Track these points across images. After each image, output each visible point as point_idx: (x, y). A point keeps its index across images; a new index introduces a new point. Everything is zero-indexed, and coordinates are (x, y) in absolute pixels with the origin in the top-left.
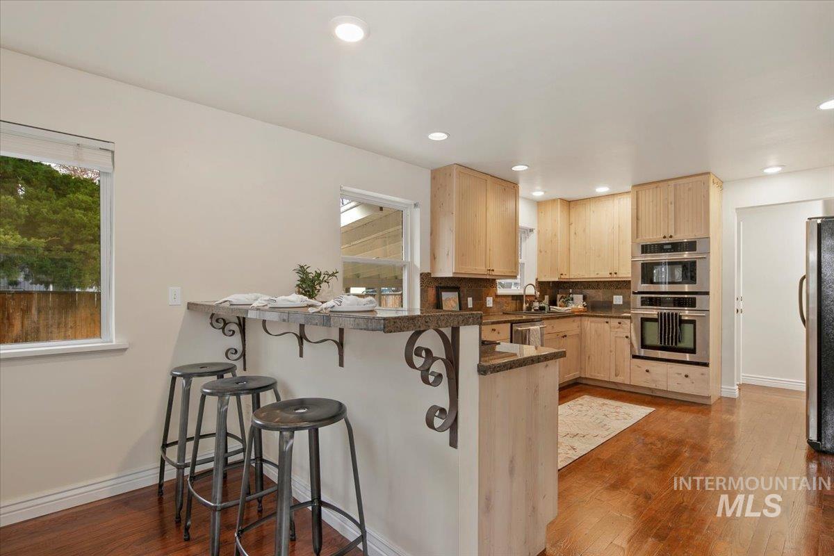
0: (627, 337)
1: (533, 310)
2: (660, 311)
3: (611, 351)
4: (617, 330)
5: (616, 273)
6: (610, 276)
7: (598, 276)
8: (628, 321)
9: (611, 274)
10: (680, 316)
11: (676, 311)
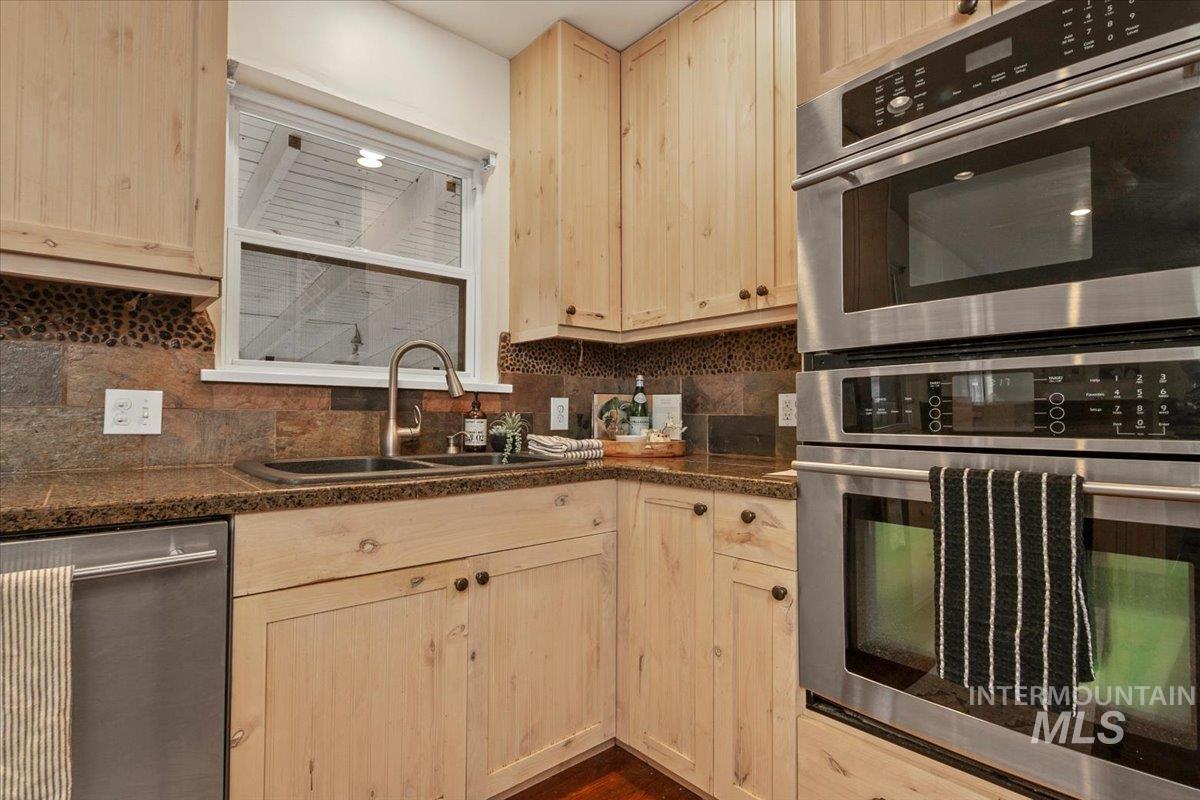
0: (779, 594)
1: (452, 450)
2: (944, 461)
3: (717, 651)
4: (737, 549)
5: (762, 292)
6: (742, 307)
7: (705, 313)
8: (784, 512)
9: (745, 296)
10: (1085, 499)
11: (1057, 464)
